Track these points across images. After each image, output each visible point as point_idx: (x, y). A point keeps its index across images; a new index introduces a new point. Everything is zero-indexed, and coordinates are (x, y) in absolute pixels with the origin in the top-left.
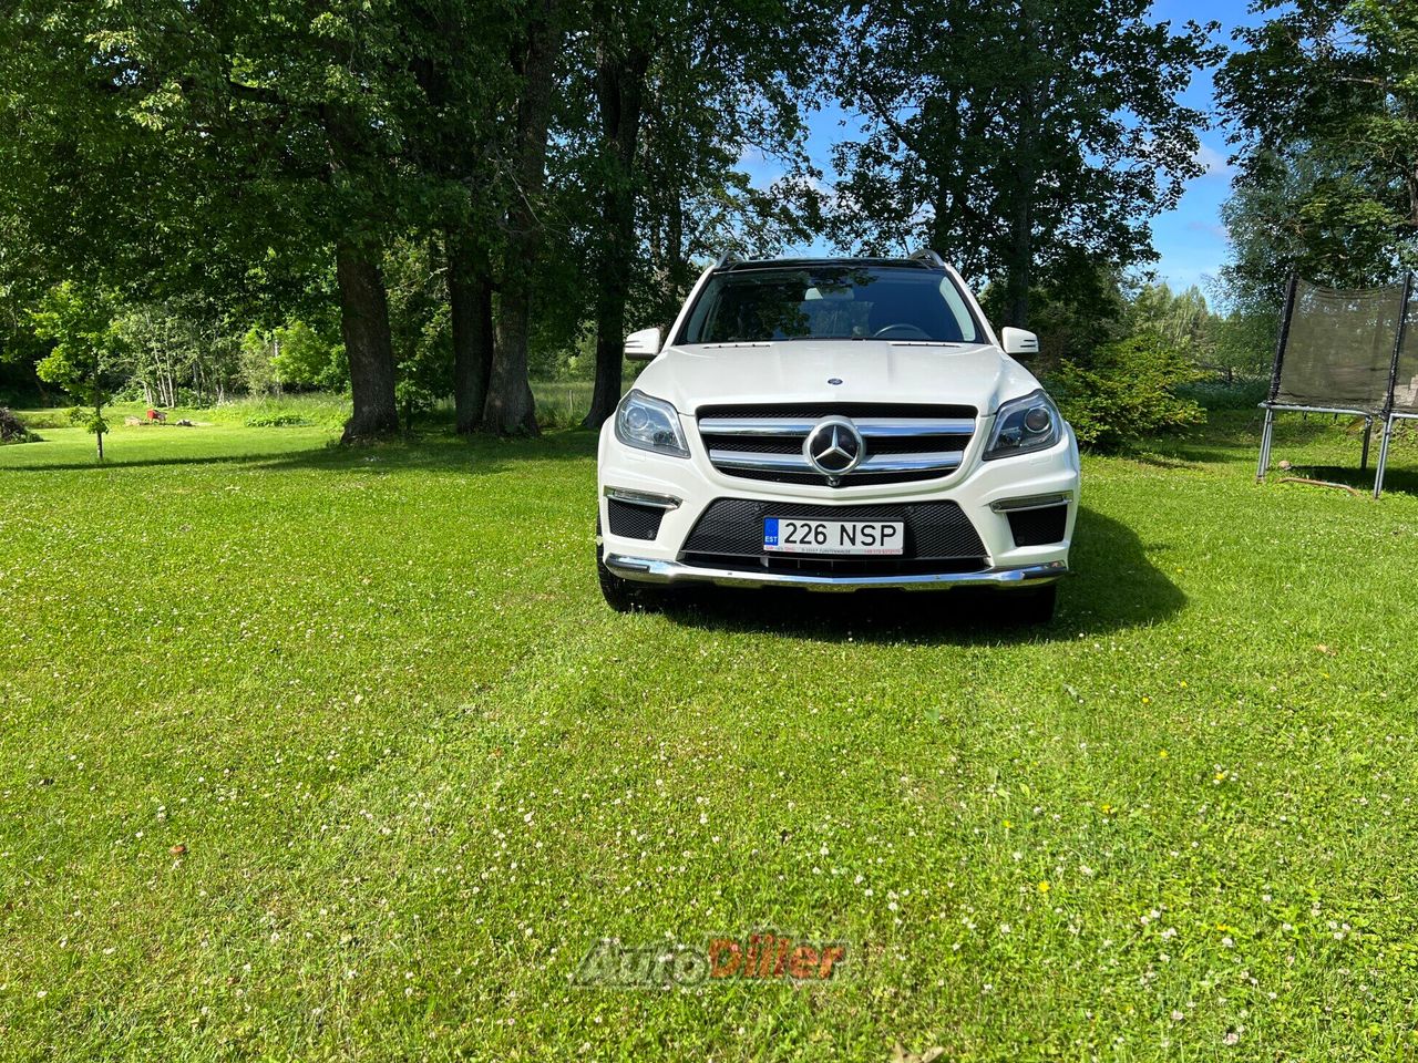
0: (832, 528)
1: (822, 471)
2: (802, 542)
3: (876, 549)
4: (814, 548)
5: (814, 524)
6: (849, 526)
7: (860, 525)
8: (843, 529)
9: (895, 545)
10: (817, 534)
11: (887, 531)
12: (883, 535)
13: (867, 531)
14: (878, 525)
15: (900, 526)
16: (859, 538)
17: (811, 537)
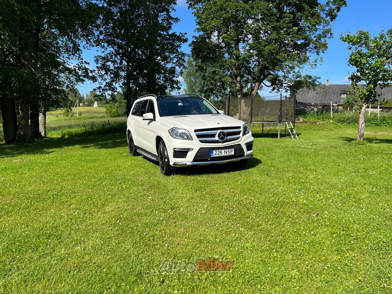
0: (223, 151)
1: (220, 140)
2: (218, 154)
3: (230, 154)
4: (220, 155)
5: (220, 151)
6: (226, 150)
7: (227, 150)
8: (225, 151)
9: (233, 153)
10: (220, 152)
11: (232, 150)
12: (231, 151)
13: (229, 151)
14: (230, 150)
15: (233, 149)
16: (227, 152)
17: (219, 153)
